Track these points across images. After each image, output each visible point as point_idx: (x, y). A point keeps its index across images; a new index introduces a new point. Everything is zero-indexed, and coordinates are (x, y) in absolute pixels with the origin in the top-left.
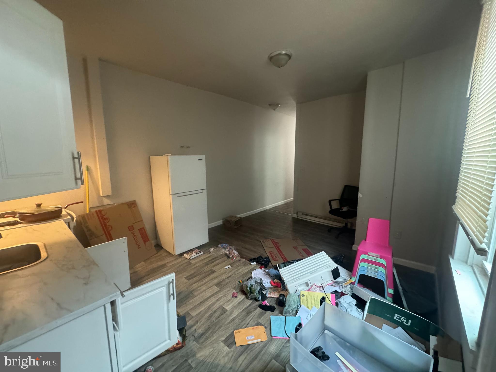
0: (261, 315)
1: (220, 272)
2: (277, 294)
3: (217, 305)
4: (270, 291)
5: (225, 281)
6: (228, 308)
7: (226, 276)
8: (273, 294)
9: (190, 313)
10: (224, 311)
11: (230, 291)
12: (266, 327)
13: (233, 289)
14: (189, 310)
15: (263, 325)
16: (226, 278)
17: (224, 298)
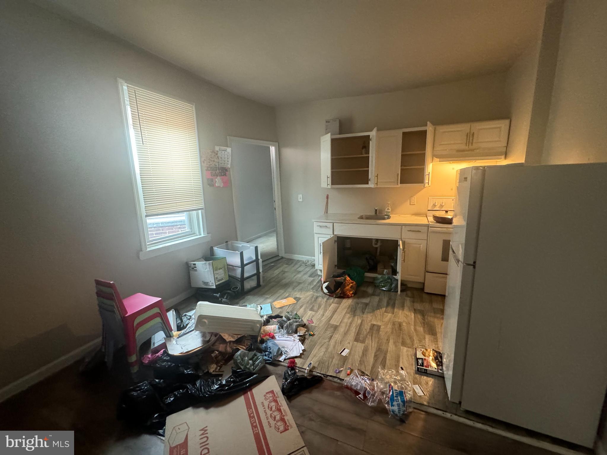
0: (281, 312)
1: (348, 341)
2: (267, 329)
3: (321, 312)
4: (275, 331)
5: (331, 332)
6: (310, 313)
7: (336, 338)
8: (271, 328)
9: (336, 305)
10: (312, 309)
11: (318, 323)
12: (275, 307)
13: (316, 326)
14: (339, 306)
15: (277, 308)
16: (332, 336)
17: (319, 317)
